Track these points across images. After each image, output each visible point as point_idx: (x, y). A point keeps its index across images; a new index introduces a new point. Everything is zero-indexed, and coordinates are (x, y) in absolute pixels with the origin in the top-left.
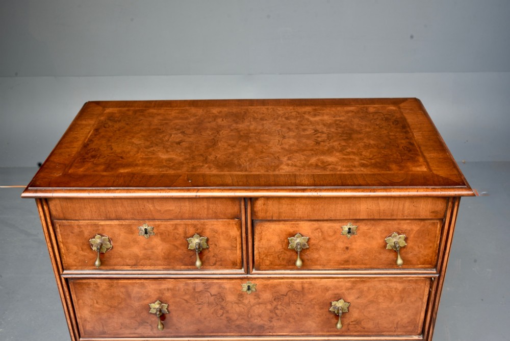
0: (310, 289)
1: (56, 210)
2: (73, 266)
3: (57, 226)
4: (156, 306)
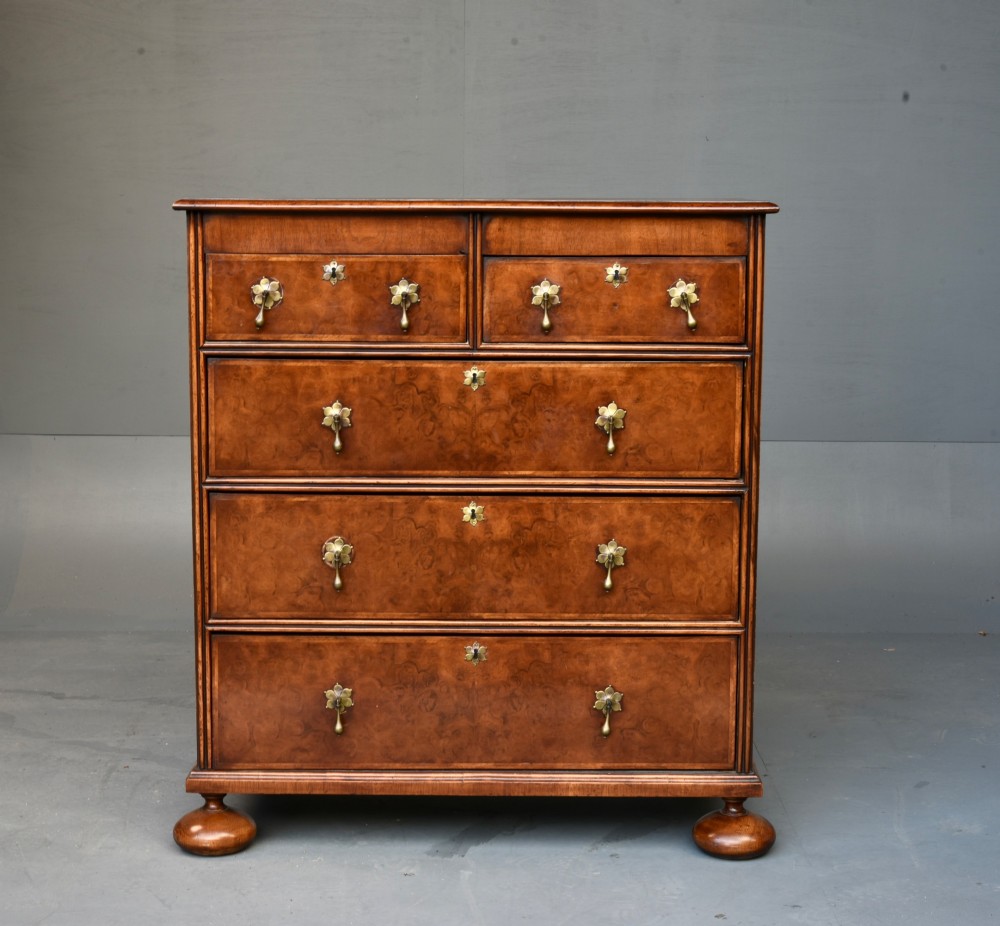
0: (564, 382)
1: (213, 237)
2: (220, 332)
3: (210, 262)
4: (333, 411)
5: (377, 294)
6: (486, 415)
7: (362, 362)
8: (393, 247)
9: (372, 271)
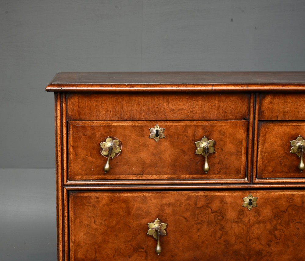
1: (73, 110)
2: (78, 175)
3: (71, 127)
4: (155, 225)
5: (185, 147)
6: (257, 226)
7: (175, 193)
8: (197, 116)
9: (183, 132)
